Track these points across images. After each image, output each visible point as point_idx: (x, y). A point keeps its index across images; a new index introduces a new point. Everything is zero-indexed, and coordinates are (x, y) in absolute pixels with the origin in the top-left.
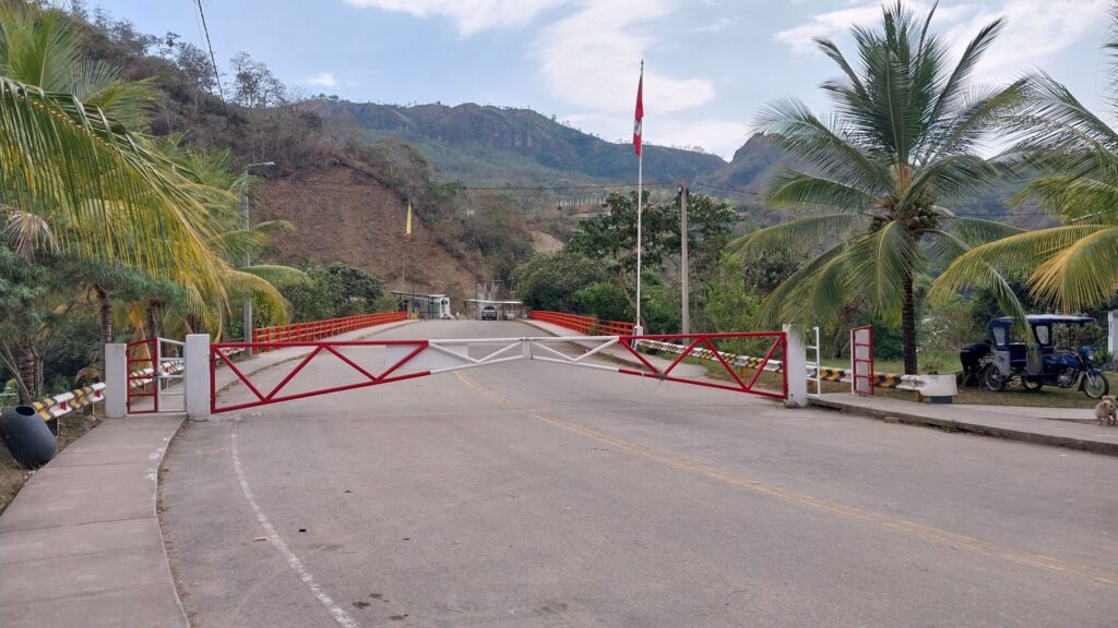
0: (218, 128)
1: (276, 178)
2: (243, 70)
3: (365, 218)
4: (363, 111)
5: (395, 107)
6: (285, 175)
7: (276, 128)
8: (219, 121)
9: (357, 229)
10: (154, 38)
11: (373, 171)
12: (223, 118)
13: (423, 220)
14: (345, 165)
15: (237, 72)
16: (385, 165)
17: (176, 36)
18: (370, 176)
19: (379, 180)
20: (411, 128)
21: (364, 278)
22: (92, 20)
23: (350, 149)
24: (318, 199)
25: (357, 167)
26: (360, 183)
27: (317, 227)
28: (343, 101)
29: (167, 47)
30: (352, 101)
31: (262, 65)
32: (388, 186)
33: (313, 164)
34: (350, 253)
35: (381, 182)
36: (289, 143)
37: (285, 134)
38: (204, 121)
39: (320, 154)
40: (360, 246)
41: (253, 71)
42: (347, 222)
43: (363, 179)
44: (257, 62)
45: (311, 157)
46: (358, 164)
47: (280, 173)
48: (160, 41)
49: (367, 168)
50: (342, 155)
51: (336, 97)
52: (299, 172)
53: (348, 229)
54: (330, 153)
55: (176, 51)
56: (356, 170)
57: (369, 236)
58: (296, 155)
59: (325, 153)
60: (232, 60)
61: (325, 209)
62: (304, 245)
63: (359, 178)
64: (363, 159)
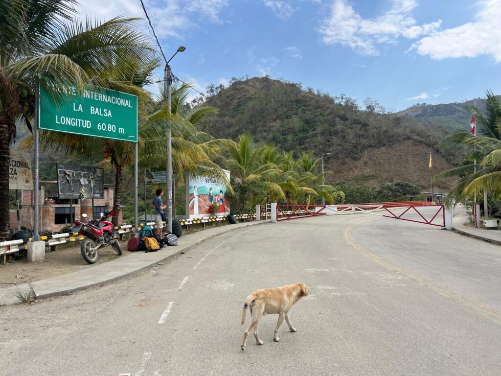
0: (357, 129)
1: (380, 146)
2: (368, 105)
3: (419, 161)
4: (437, 108)
5: (455, 104)
6: (384, 145)
7: (380, 127)
8: (358, 127)
9: (415, 165)
10: (336, 97)
11: (423, 140)
12: (360, 125)
13: (447, 159)
14: (410, 139)
15: (366, 106)
16: (428, 136)
17: (344, 95)
18: (421, 142)
19: (425, 143)
20: (463, 113)
21: (411, 187)
22: (316, 93)
23: (413, 132)
24: (398, 154)
25: (415, 139)
26: (416, 145)
27: (397, 166)
28: (428, 105)
29: (341, 100)
30: (432, 104)
31: (375, 101)
32: (430, 146)
33: (396, 140)
34: (412, 176)
35: (426, 144)
36: (386, 132)
37: (384, 129)
38: (352, 128)
39: (399, 135)
40: (416, 173)
41: (373, 104)
42: (410, 163)
43: (418, 144)
44: (373, 101)
45: (395, 137)
46: (416, 137)
47: (382, 145)
48: (339, 98)
49: (420, 139)
50: (409, 134)
51: (425, 104)
52: (390, 143)
53: (411, 166)
54: (403, 134)
55: (344, 100)
56: (415, 140)
57: (420, 168)
58: (389, 137)
59: (401, 134)
60: (364, 101)
61: (401, 158)
62: (392, 173)
63: (416, 143)
64: (418, 135)
